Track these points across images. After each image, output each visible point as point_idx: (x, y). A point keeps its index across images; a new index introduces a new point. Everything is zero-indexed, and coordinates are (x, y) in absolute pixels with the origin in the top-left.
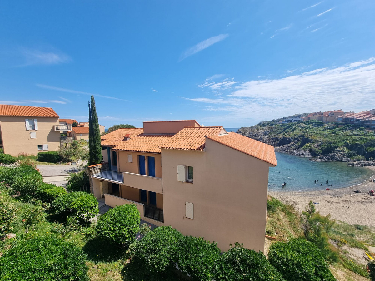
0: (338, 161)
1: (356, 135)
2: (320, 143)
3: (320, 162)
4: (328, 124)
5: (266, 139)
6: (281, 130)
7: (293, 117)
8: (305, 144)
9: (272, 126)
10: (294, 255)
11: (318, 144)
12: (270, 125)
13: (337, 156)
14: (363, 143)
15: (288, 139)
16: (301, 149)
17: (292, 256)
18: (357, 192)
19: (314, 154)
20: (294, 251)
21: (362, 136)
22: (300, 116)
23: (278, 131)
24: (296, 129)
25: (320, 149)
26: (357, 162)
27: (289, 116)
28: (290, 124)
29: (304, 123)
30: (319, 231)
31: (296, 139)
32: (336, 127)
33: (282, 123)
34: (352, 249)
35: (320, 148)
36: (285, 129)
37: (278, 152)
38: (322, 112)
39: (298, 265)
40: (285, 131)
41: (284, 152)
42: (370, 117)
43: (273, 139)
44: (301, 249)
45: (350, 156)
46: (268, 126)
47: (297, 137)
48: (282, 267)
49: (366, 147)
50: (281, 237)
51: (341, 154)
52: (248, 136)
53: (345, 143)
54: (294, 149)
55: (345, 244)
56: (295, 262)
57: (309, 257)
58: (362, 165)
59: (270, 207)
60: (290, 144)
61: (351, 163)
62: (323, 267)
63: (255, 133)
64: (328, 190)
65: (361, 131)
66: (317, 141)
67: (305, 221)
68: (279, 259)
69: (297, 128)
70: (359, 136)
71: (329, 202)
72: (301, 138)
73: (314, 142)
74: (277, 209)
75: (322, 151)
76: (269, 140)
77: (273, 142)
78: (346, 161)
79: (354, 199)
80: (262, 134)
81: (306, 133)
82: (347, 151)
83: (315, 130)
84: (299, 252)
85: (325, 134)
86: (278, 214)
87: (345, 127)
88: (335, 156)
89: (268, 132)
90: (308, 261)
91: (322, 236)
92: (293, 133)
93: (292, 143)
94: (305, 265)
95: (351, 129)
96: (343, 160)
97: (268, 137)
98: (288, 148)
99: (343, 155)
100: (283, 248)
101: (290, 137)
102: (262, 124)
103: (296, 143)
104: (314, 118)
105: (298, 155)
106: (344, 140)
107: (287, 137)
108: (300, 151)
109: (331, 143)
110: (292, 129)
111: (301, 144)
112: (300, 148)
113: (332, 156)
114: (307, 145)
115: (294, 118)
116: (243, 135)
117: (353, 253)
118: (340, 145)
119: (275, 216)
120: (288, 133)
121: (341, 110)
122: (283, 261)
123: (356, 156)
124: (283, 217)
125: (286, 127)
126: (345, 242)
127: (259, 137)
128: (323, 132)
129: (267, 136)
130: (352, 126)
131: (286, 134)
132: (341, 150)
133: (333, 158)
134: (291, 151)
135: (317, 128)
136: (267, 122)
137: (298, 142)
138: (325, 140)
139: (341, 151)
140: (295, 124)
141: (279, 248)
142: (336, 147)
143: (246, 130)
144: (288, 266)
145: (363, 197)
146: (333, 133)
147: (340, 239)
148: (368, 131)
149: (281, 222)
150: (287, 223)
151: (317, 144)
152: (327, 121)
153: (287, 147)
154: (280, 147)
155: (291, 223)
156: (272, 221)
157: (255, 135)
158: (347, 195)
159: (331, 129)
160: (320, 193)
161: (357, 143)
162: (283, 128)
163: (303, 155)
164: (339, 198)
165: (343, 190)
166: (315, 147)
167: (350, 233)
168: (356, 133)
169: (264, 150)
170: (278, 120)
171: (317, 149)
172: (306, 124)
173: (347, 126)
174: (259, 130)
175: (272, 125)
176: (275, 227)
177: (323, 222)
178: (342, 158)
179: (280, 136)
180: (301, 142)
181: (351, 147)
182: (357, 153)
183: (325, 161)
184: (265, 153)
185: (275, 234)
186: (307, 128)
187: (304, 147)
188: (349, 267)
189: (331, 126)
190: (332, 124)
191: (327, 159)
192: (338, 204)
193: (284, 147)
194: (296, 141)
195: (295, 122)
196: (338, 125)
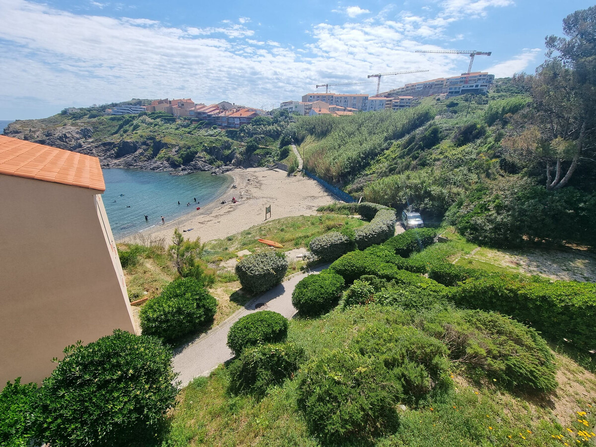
0: (202, 171)
1: (211, 136)
2: (177, 148)
3: (184, 175)
4: (181, 119)
5: (89, 146)
6: (114, 126)
7: (129, 104)
8: (159, 150)
9: (94, 120)
10: (171, 304)
11: (176, 150)
12: (90, 117)
13: (200, 164)
14: (218, 145)
15: (132, 145)
16: (155, 159)
17: (169, 306)
18: (223, 203)
19: (174, 165)
20: (171, 298)
21: (217, 137)
22: (139, 103)
23: (109, 129)
24: (139, 126)
25: (179, 157)
26: (218, 169)
27: (122, 102)
28: (127, 116)
29: (149, 115)
30: (192, 260)
31: (144, 143)
32: (190, 124)
33: (113, 115)
34: (228, 262)
35: (179, 155)
36: (121, 127)
37: (120, 168)
38: (170, 99)
39: (179, 311)
40: (122, 129)
41: (131, 167)
42: (219, 113)
43: (104, 144)
44: (178, 292)
45: (211, 163)
46: (86, 119)
47: (145, 140)
48: (162, 327)
49: (223, 150)
50: (153, 292)
51: (202, 161)
52: (42, 142)
53: (204, 146)
54: (146, 161)
55: (221, 260)
56: (175, 310)
57: (188, 295)
58: (223, 173)
59: (127, 260)
60: (137, 152)
61: (214, 171)
62: (203, 296)
63: (58, 134)
64: (198, 209)
65: (215, 131)
66: (173, 146)
67: (175, 256)
68: (155, 320)
69: (140, 124)
70: (214, 136)
71: (202, 223)
72: (151, 141)
73: (169, 148)
74: (139, 258)
75: (183, 159)
76: (96, 147)
77: (106, 151)
78: (209, 170)
79: (222, 211)
80: (78, 136)
81: (156, 134)
82: (208, 157)
83: (168, 128)
84: (177, 296)
85: (181, 135)
86: (142, 265)
87: (199, 125)
88: (197, 165)
89: (89, 130)
90: (188, 300)
91: (196, 264)
92: (136, 133)
93: (140, 151)
94: (186, 306)
95: (206, 127)
96: (206, 168)
97: (92, 142)
98: (135, 161)
99: (205, 162)
100: (156, 304)
101: (133, 140)
102: (70, 114)
103: (145, 150)
104: (161, 109)
105: (153, 169)
106: (201, 143)
107: (128, 141)
108: (154, 163)
109: (189, 148)
110: (132, 127)
111: (153, 151)
112: (153, 158)
113: (195, 165)
114: (162, 153)
115: (131, 106)
116: (26, 139)
117: (229, 265)
118: (199, 149)
119: (140, 269)
120: (128, 133)
121: (190, 99)
122: (161, 319)
123: (216, 162)
124: (151, 265)
125: (121, 122)
126: (221, 258)
127: (73, 143)
128: (177, 131)
129: (90, 140)
130: (206, 124)
131: (125, 135)
132: (201, 156)
133: (196, 168)
134: (141, 164)
135: (169, 125)
136: (81, 109)
137: (149, 148)
138: (182, 143)
139: (202, 158)
140: (136, 117)
141: (152, 307)
142: (196, 153)
143: (34, 127)
144: (167, 321)
145: (228, 206)
146: (189, 133)
147: (217, 259)
148: (220, 130)
149: (150, 273)
150: (158, 270)
151: (174, 150)
152: (179, 115)
153: (133, 158)
154: (122, 159)
155: (164, 268)
156: (135, 278)
157: (61, 139)
158: (216, 209)
159: (185, 127)
160: (192, 216)
161: (214, 145)
162: (117, 124)
163: (161, 168)
164: (210, 215)
165: (211, 205)
166: (173, 153)
167: (225, 247)
168: (211, 132)
169: (76, 166)
170: (103, 108)
171: (176, 158)
172: (153, 118)
173: (201, 124)
174: (68, 127)
175: (94, 116)
176: (142, 284)
177: (194, 248)
178: (205, 166)
179: (116, 139)
180: (153, 147)
181: (210, 151)
182: (216, 158)
183: (189, 173)
184: (80, 171)
185: (146, 293)
186: (156, 125)
187: (159, 156)
188: (225, 280)
189: (185, 123)
190: (185, 119)
191: (190, 171)
192: (211, 222)
193: (129, 158)
194: (144, 147)
195: (135, 113)
196: (192, 121)
